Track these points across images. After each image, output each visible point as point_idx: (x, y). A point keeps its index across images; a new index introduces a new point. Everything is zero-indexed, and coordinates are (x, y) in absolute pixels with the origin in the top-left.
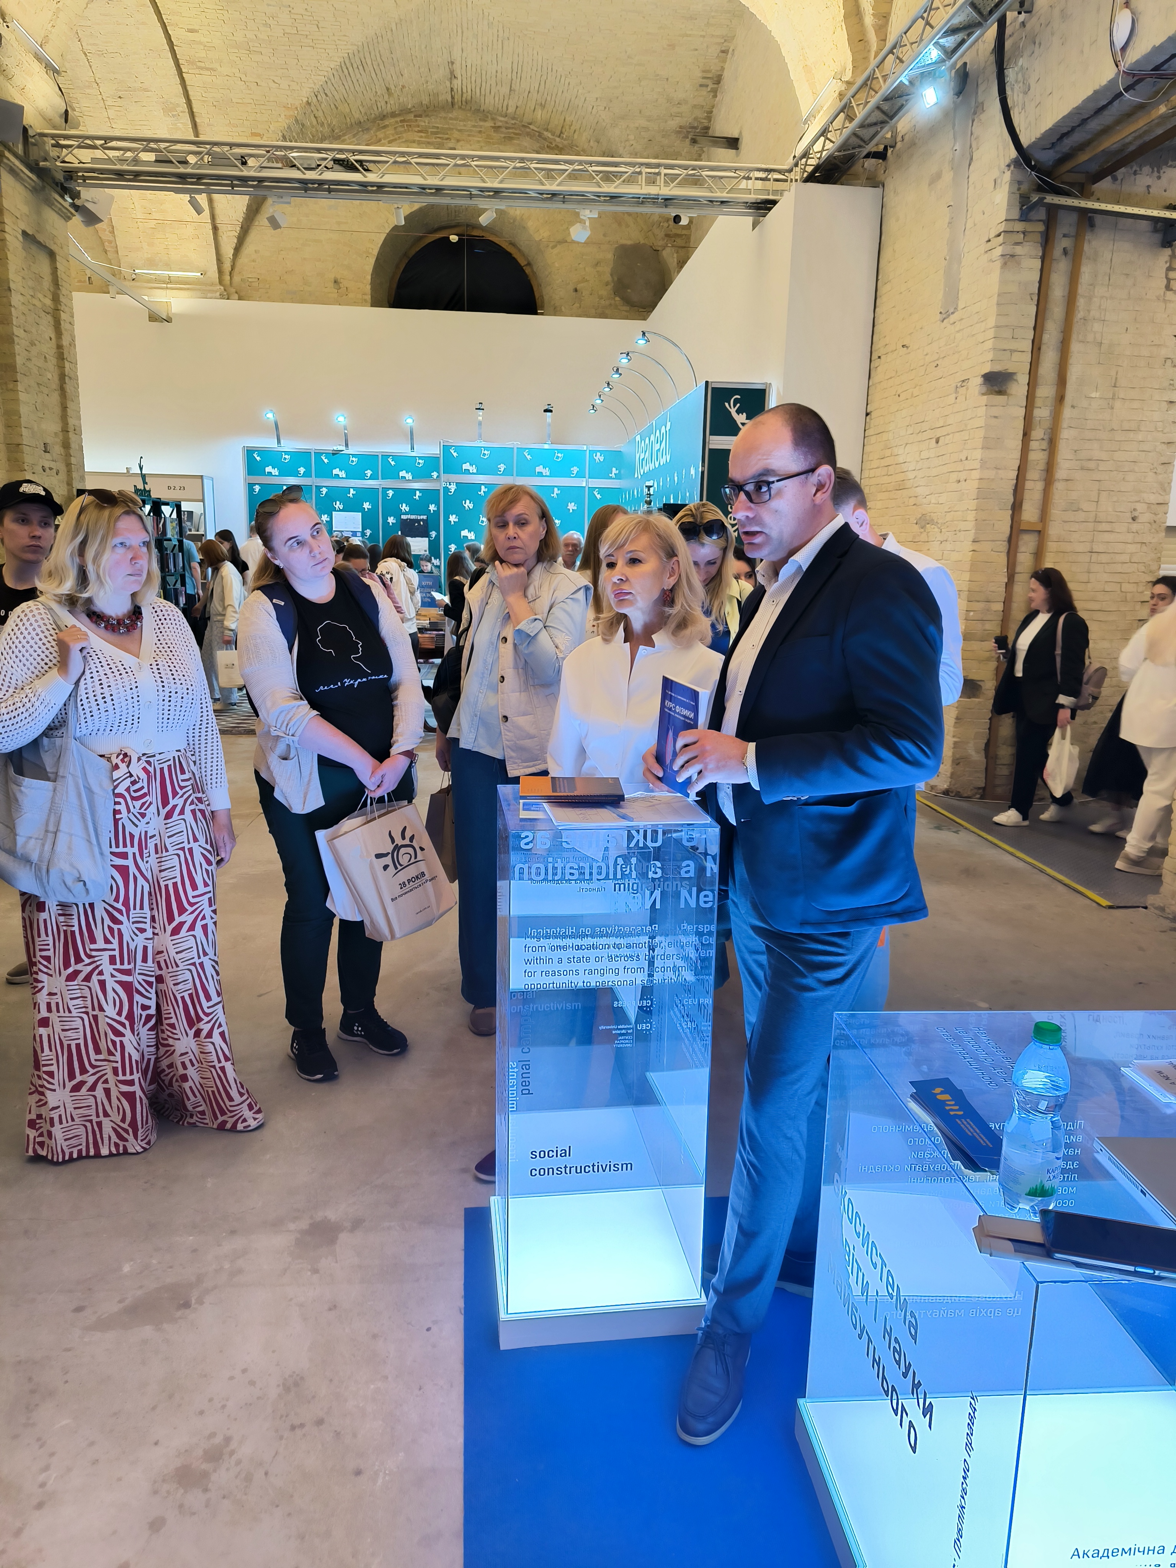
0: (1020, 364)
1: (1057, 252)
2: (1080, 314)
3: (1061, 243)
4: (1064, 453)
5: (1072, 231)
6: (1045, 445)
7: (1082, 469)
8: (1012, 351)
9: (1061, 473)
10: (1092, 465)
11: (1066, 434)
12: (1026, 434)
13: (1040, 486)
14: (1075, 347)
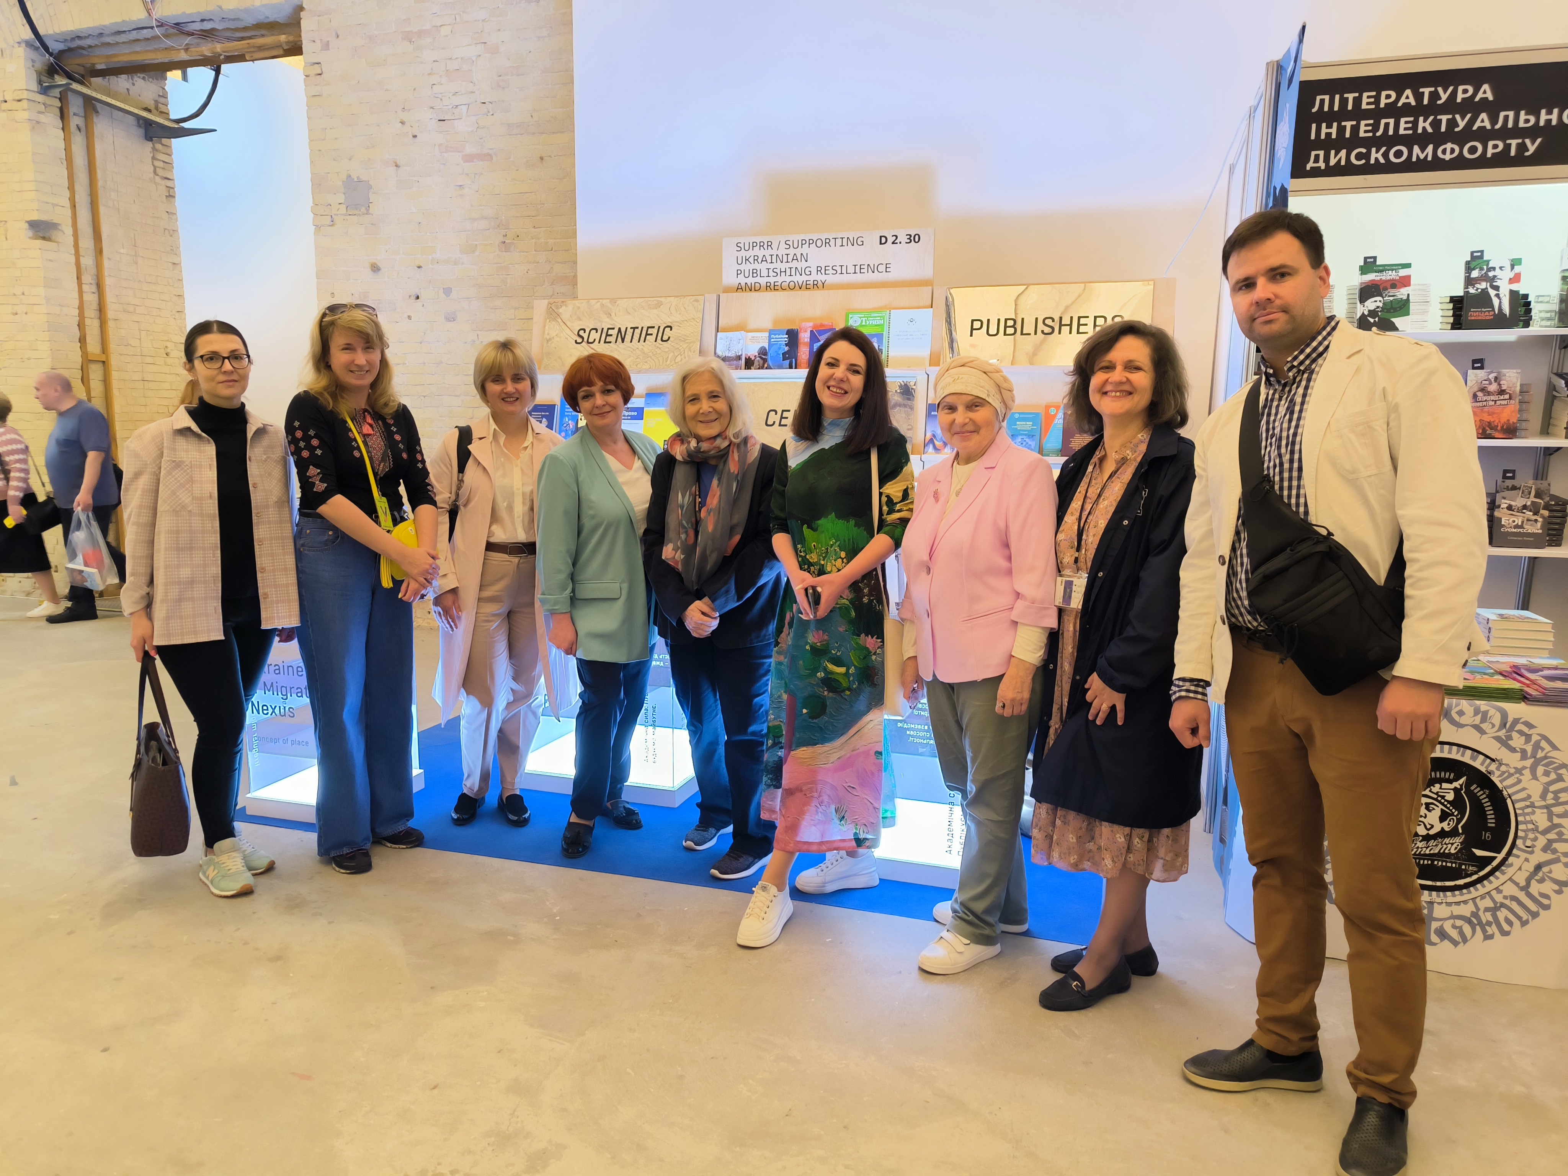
0: (62, 216)
1: (73, 127)
2: (100, 183)
3: (75, 121)
4: (109, 297)
5: (82, 113)
6: (94, 288)
7: (124, 311)
8: (54, 205)
9: (110, 314)
10: (131, 309)
11: (108, 282)
12: (79, 278)
13: (96, 323)
14: (102, 210)
